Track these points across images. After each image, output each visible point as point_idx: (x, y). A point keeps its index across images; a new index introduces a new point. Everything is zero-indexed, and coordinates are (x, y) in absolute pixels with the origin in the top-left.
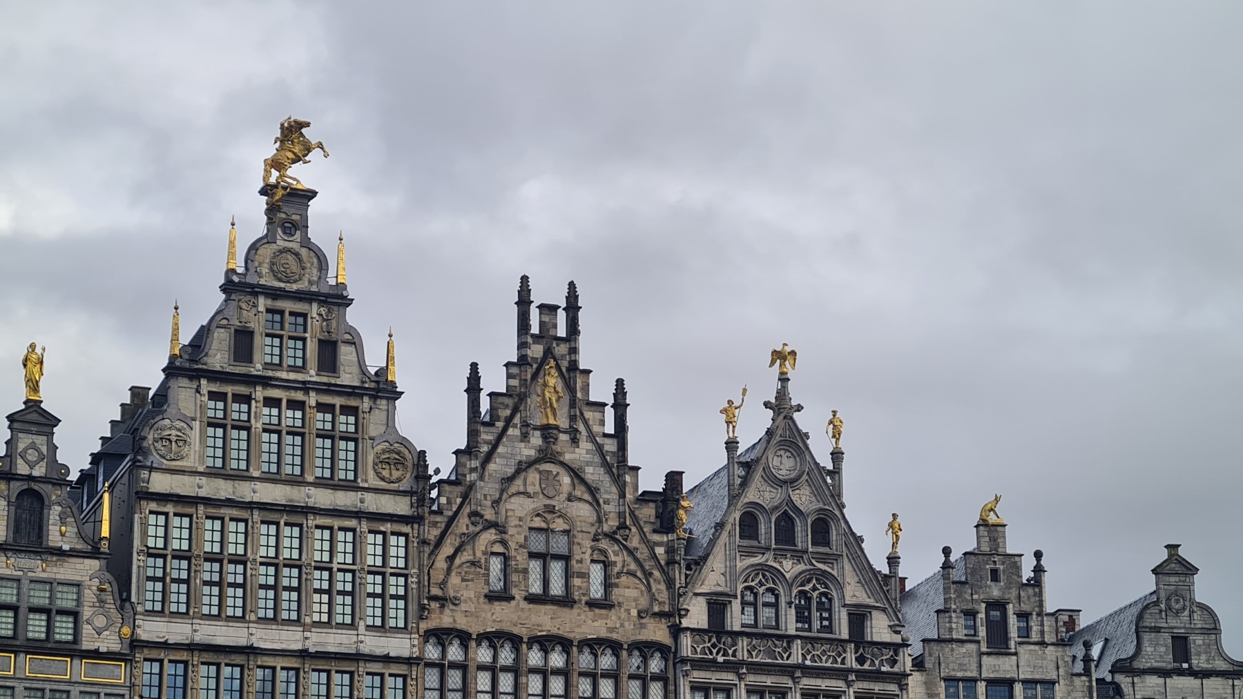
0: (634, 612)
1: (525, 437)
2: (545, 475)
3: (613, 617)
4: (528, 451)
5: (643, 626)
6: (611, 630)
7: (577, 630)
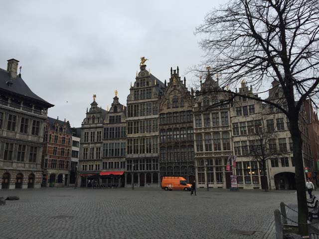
1: (172, 87)
2: (175, 92)
3: (184, 108)
4: (172, 89)
5: (188, 108)
6: (184, 110)
7: (179, 110)
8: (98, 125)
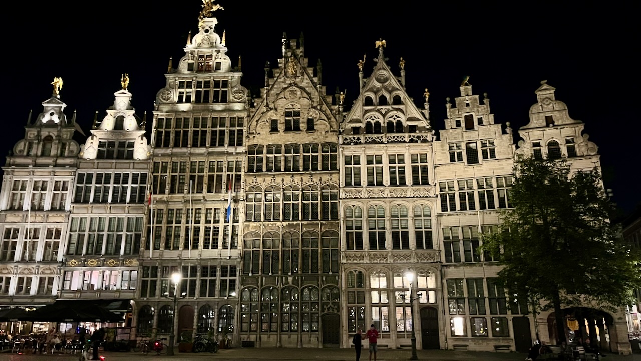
0: (323, 133)
1: (283, 82)
3: (316, 136)
5: (327, 137)
6: (315, 139)
7: (302, 140)
8: (60, 161)
